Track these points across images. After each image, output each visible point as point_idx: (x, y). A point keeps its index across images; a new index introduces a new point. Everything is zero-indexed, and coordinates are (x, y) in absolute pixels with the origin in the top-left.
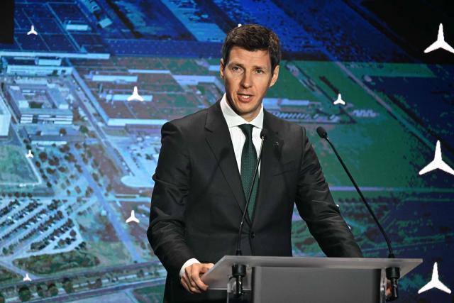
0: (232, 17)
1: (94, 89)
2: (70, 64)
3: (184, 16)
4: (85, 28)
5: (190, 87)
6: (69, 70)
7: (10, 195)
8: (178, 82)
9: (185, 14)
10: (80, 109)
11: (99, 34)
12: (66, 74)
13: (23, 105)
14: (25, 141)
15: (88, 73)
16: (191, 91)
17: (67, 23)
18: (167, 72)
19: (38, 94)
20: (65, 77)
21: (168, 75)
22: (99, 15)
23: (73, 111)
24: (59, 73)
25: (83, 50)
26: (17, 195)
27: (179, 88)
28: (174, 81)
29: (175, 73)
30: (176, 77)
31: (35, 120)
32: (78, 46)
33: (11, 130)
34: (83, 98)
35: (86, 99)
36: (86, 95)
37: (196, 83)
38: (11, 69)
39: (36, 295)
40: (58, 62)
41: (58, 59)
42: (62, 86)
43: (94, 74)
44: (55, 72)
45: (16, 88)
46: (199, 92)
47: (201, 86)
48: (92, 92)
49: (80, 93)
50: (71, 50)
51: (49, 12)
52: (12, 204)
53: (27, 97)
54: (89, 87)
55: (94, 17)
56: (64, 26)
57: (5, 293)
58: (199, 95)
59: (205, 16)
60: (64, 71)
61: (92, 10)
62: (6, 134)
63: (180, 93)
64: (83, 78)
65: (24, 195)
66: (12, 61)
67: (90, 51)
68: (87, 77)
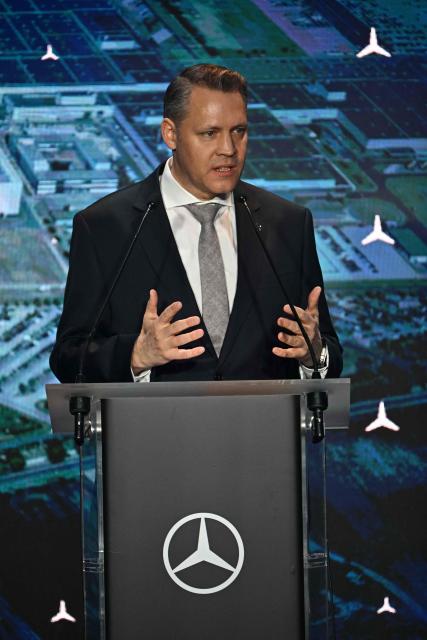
0: (359, 17)
1: (148, 138)
2: (109, 101)
3: (284, 19)
4: (130, 45)
5: (299, 127)
6: (109, 111)
7: (26, 304)
8: (280, 120)
9: (286, 15)
10: (128, 168)
11: (153, 53)
12: (105, 115)
13: (41, 166)
14: (46, 221)
15: (138, 113)
16: (301, 133)
17: (102, 39)
18: (262, 106)
19: (63, 149)
20: (103, 121)
21: (264, 110)
22: (151, 25)
23: (118, 173)
24: (94, 115)
25: (128, 78)
26: (37, 302)
27: (280, 129)
28: (273, 119)
29: (274, 106)
30: (277, 114)
31: (60, 189)
32: (121, 73)
33: (23, 205)
34: (132, 151)
35: (137, 153)
36: (137, 147)
37: (308, 121)
38: (19, 114)
39: (73, 453)
40: (92, 100)
41: (91, 94)
42: (98, 134)
43: (148, 114)
44: (87, 115)
45: (28, 142)
46: (313, 135)
47: (315, 126)
48: (146, 141)
49: (128, 144)
50: (110, 80)
51: (73, 24)
52: (29, 317)
53: (45, 154)
54: (141, 135)
55: (144, 28)
56: (97, 43)
57: (25, 453)
58: (313, 139)
59: (318, 18)
60: (101, 113)
61: (139, 17)
62: (15, 210)
63: (283, 137)
64: (130, 121)
65: (47, 302)
66: (20, 101)
67: (140, 80)
68: (137, 119)
